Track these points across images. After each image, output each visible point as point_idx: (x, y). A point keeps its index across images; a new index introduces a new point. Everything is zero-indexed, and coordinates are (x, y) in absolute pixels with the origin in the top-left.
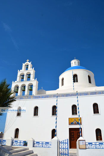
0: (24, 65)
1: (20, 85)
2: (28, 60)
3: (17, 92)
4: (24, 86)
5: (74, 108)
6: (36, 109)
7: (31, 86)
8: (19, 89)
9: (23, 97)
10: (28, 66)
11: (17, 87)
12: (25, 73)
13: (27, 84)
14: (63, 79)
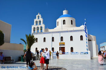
0: (37, 16)
1: (36, 27)
2: (39, 13)
3: (35, 31)
4: (38, 28)
5: (62, 38)
6: (45, 38)
7: (42, 27)
8: (36, 29)
9: (38, 33)
10: (39, 16)
11: (35, 28)
12: (38, 20)
13: (39, 26)
14: (58, 22)
